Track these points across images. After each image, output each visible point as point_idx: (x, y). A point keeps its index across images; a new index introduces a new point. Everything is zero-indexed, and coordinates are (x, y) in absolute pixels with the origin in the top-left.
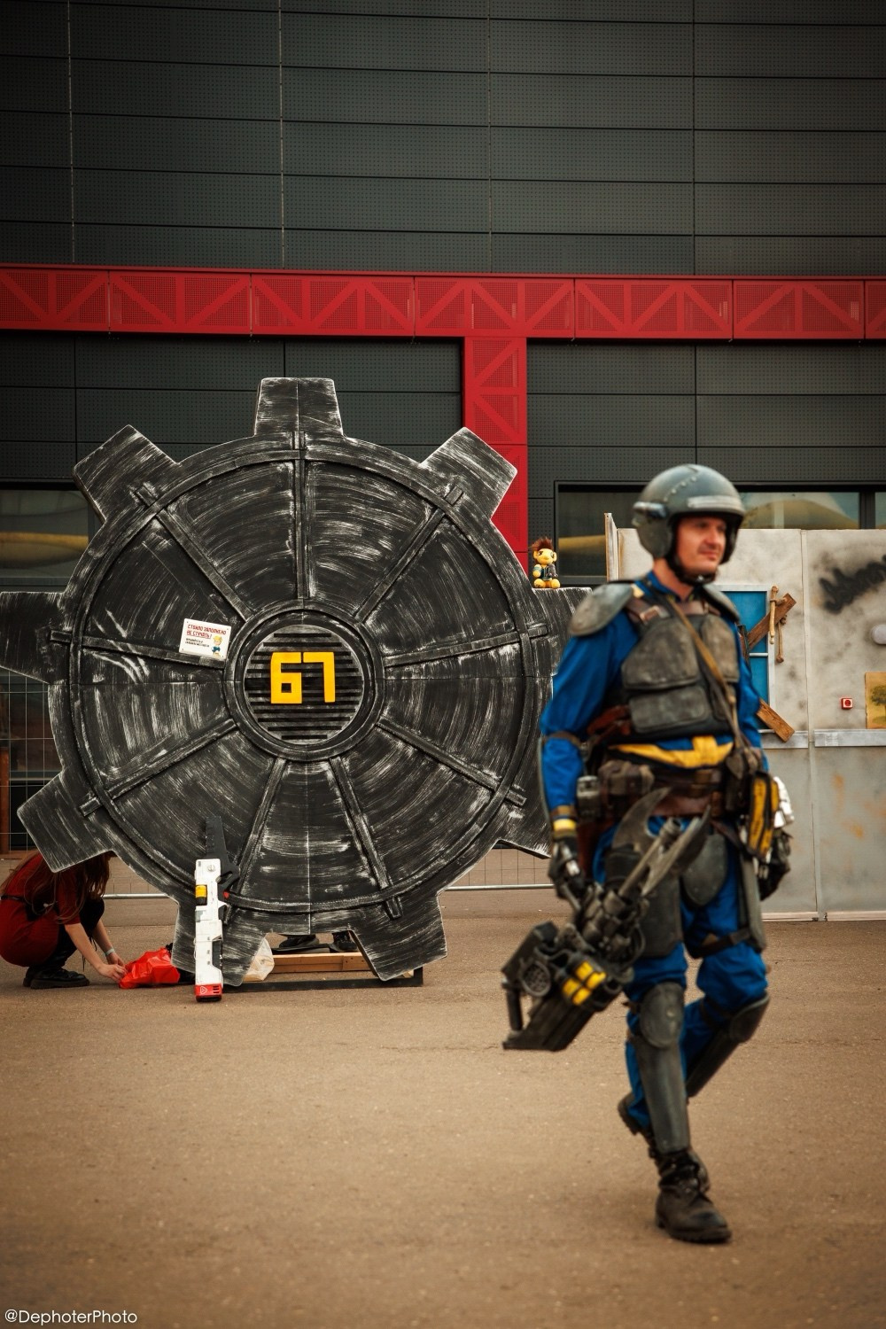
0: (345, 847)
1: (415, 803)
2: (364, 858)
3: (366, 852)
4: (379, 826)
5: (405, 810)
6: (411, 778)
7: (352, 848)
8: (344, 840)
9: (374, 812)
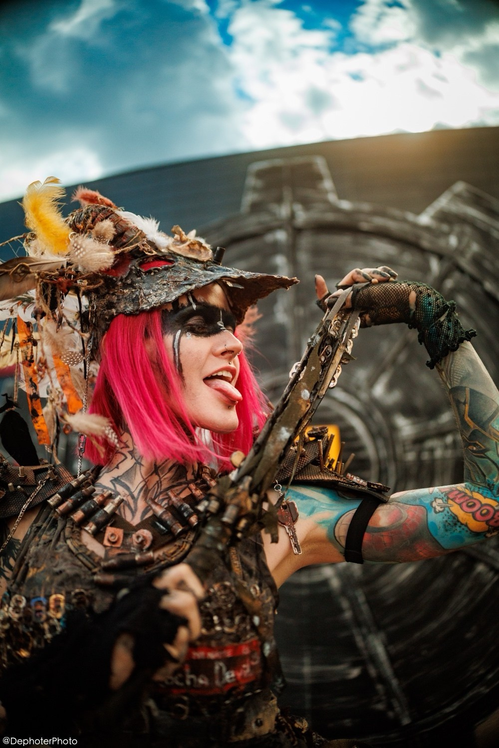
0: (355, 673)
1: (446, 616)
2: (380, 687)
3: (382, 679)
4: (400, 646)
5: (434, 625)
6: (440, 583)
7: (364, 674)
8: (354, 665)
9: (392, 628)
